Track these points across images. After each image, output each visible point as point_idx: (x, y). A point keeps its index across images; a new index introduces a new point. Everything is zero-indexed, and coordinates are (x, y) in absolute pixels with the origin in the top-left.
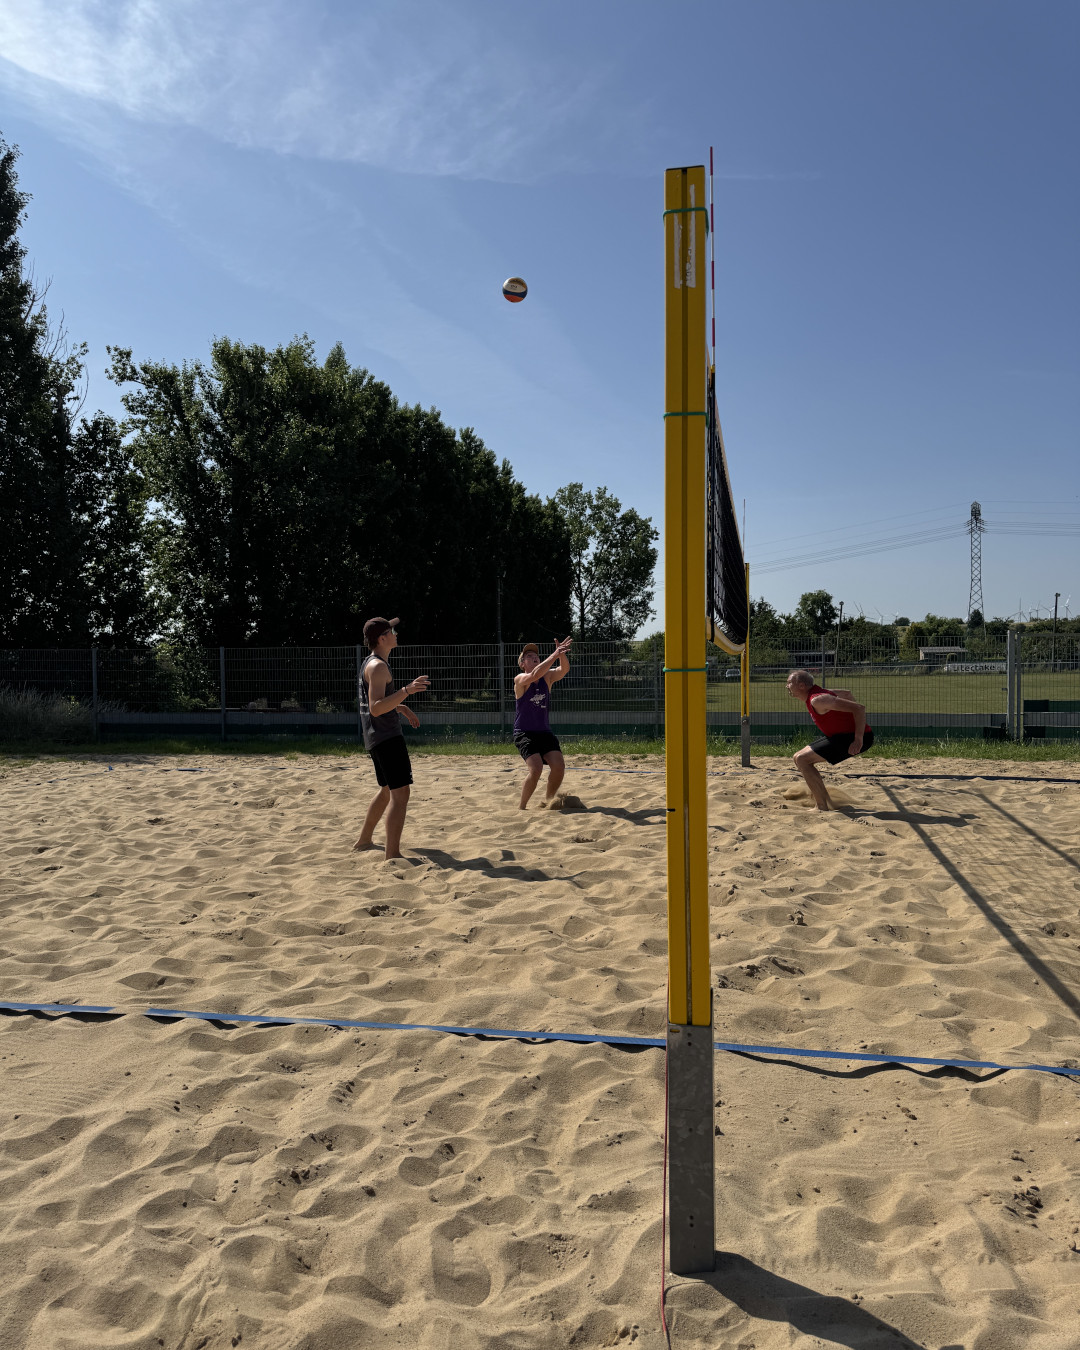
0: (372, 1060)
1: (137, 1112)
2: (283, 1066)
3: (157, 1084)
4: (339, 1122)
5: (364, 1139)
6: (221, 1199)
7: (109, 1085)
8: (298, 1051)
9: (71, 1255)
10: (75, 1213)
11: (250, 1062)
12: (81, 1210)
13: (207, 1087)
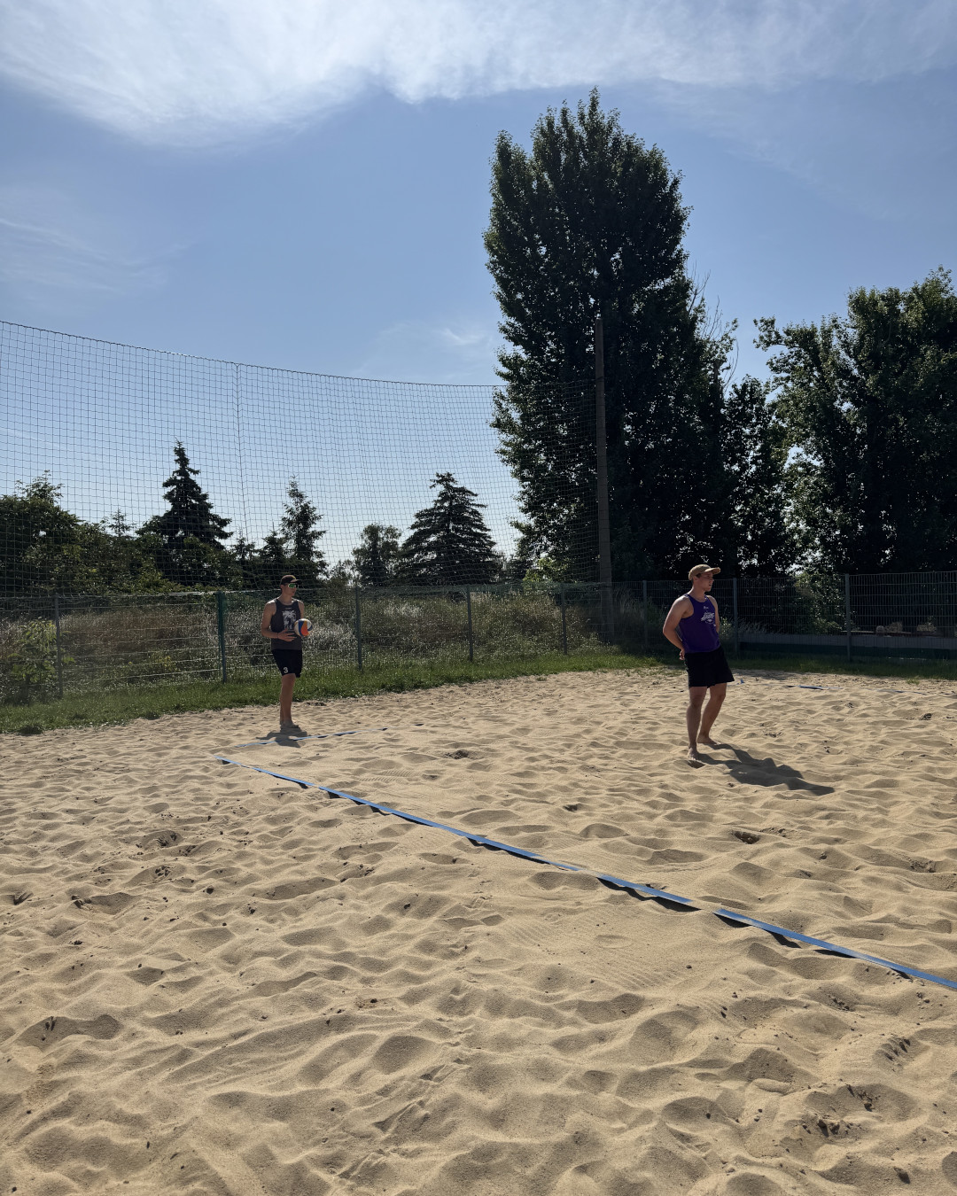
0: (936, 1022)
1: (687, 1008)
2: (835, 1001)
3: (711, 985)
4: (883, 1082)
5: (909, 1110)
6: (744, 1123)
7: (672, 973)
8: (855, 989)
9: (600, 1126)
10: (614, 1087)
11: (802, 986)
12: (620, 1086)
13: (755, 1001)
